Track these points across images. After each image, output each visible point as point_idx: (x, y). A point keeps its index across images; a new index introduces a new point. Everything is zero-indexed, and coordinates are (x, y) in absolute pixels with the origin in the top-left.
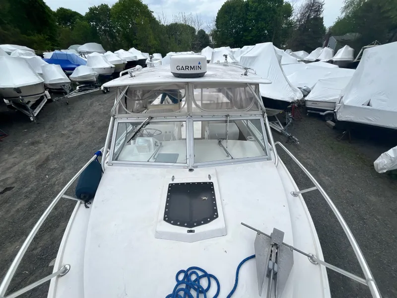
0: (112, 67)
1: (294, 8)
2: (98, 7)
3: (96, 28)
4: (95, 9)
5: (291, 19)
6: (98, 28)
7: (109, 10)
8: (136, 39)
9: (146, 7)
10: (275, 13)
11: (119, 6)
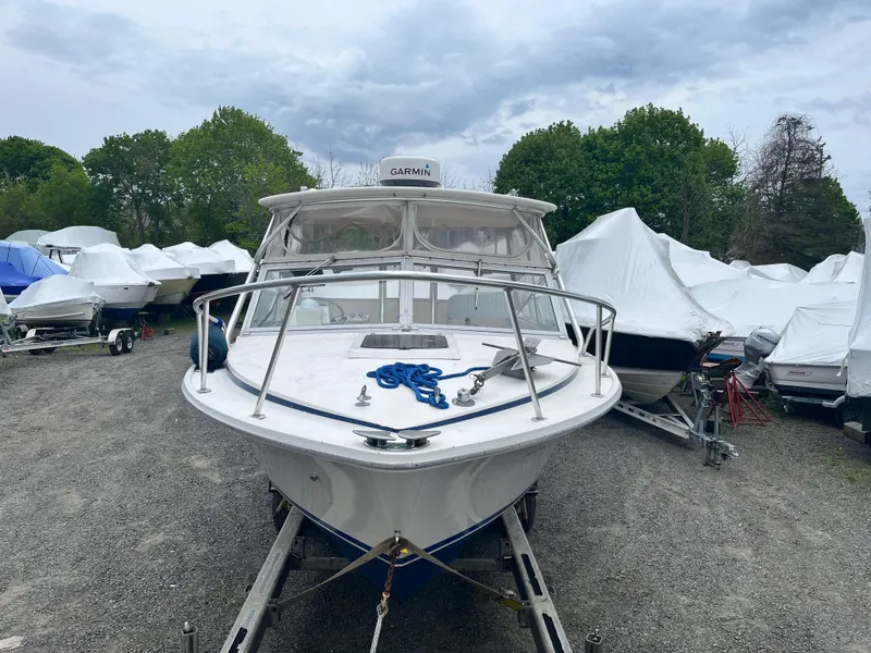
0: (151, 285)
1: (741, 155)
2: (135, 136)
3: (111, 187)
4: (126, 141)
5: (735, 181)
6: (115, 190)
7: (168, 144)
8: (235, 218)
9: (282, 141)
10: (681, 165)
11: (199, 137)
